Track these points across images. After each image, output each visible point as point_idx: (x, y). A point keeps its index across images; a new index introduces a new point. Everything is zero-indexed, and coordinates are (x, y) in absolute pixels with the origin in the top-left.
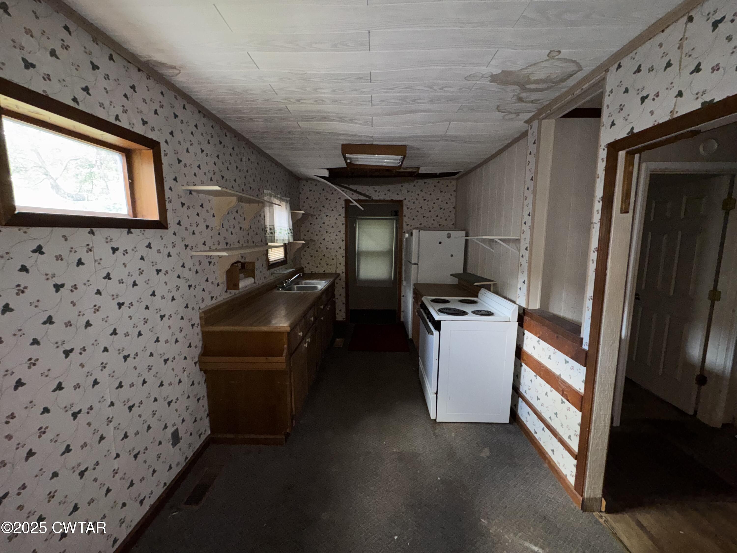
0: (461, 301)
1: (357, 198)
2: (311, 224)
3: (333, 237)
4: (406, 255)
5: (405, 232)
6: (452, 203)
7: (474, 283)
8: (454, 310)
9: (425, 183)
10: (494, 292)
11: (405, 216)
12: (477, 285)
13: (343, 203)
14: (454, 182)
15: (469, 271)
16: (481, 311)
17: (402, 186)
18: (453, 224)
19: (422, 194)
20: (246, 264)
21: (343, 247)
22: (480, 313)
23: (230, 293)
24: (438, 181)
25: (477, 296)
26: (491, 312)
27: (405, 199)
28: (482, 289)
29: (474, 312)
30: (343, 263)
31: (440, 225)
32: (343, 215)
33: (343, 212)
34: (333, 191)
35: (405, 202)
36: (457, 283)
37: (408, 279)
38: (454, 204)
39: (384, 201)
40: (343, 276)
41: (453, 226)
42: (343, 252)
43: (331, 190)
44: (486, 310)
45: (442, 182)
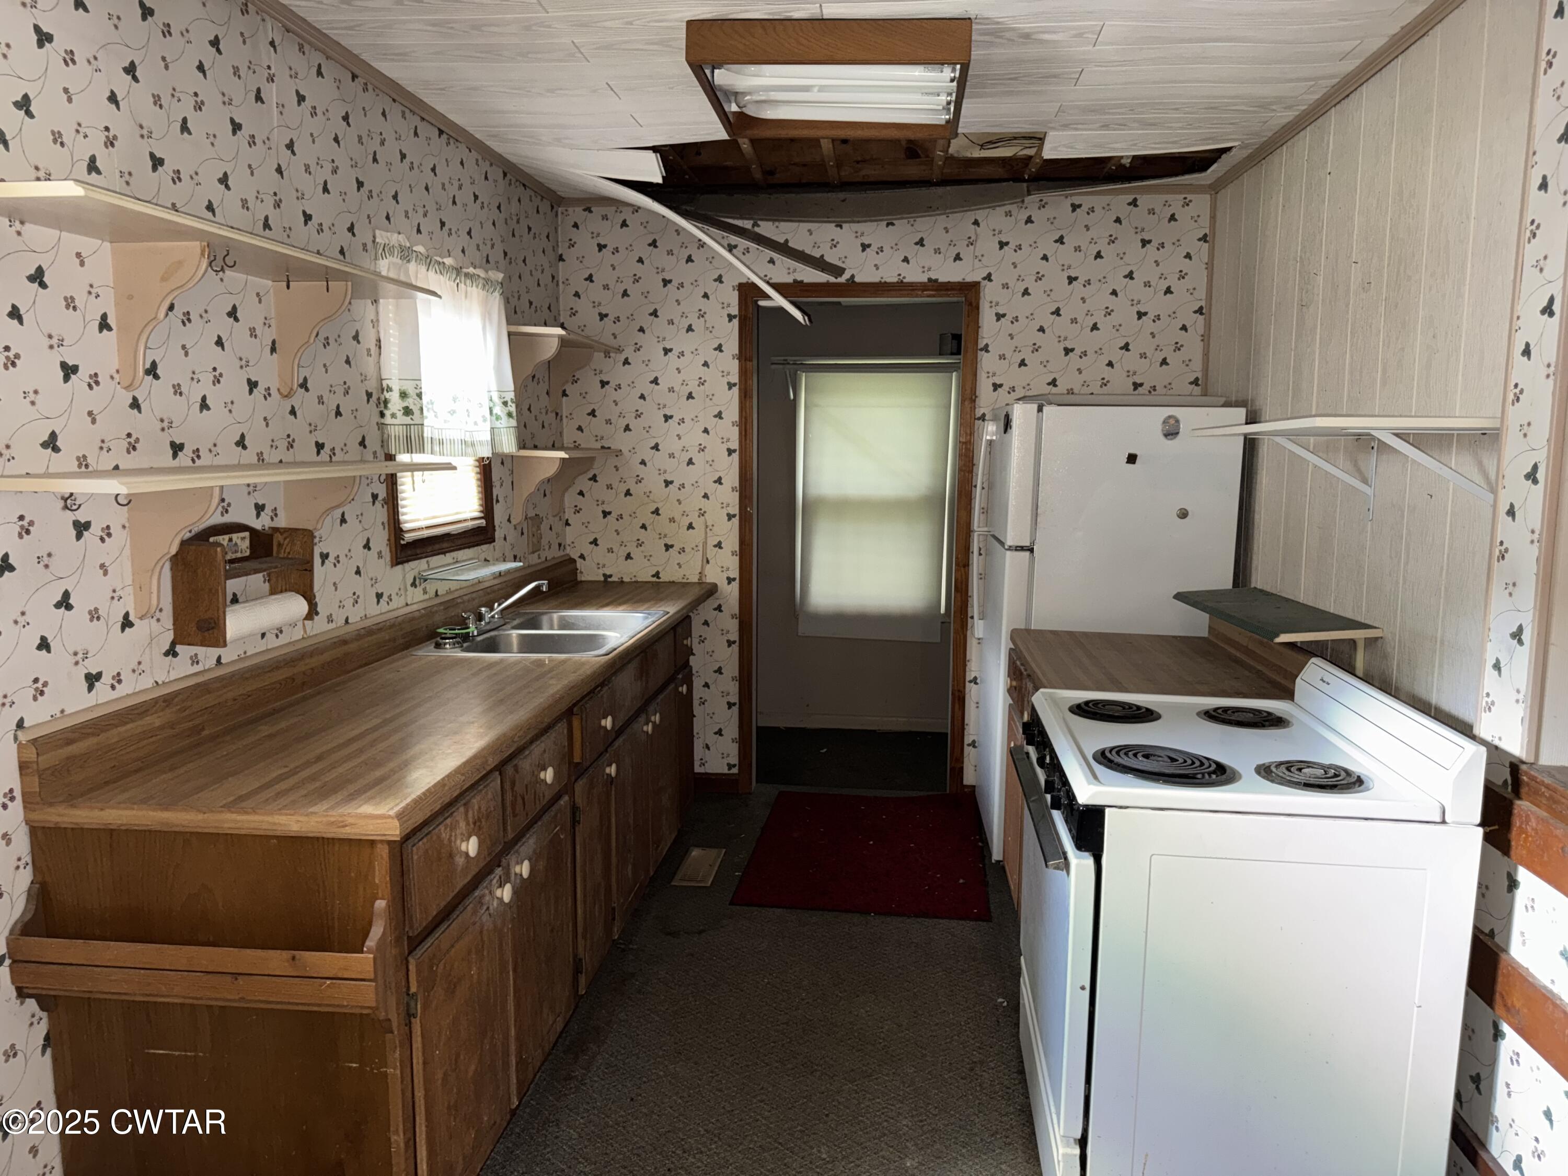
0: (1214, 716)
1: (789, 279)
2: (604, 384)
3: (694, 437)
4: (985, 511)
5: (983, 418)
6: (1192, 291)
7: (1277, 636)
8: (1173, 756)
9: (1075, 207)
10: (1367, 679)
11: (986, 349)
12: (1292, 645)
13: (734, 298)
14: (1201, 203)
15: (1260, 579)
16: (1301, 765)
17: (976, 223)
18: (1196, 382)
19: (1064, 254)
20: (278, 538)
21: (732, 478)
22: (1297, 777)
23: (195, 660)
24: (1130, 198)
25: (1288, 694)
26: (1348, 773)
27: (989, 277)
28: (1314, 660)
29: (1265, 771)
30: (732, 542)
31: (1136, 386)
32: (732, 346)
33: (730, 334)
34: (693, 250)
35: (989, 293)
36: (1205, 633)
37: (991, 612)
38: (1202, 293)
39: (901, 287)
40: (731, 593)
41: (1197, 390)
42: (733, 501)
43: (683, 245)
44: (1326, 761)
45: (1145, 201)
